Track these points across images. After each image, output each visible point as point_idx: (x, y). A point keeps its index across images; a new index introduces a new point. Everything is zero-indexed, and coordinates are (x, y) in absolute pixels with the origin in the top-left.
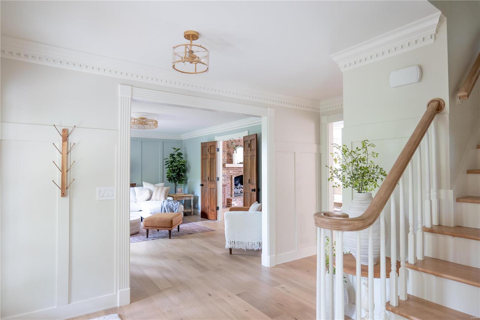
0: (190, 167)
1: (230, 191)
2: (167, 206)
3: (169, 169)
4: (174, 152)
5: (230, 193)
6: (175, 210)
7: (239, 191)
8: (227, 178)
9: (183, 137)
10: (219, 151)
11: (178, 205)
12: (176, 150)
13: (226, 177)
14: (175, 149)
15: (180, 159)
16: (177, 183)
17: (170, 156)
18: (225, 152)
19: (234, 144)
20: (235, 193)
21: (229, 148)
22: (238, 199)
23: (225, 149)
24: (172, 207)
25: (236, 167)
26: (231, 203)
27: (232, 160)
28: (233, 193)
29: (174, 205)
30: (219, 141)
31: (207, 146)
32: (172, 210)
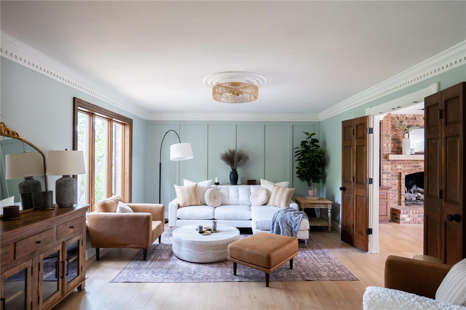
0: (329, 159)
1: (397, 196)
2: (282, 220)
3: (299, 161)
4: (307, 139)
5: (396, 199)
6: (295, 227)
7: (414, 197)
8: (393, 176)
9: (321, 117)
10: (372, 133)
11: (301, 219)
12: (309, 135)
13: (390, 175)
14: (307, 134)
15: (314, 147)
16: (311, 181)
17: (301, 145)
18: (389, 136)
19: (405, 123)
20: (406, 199)
21: (396, 130)
22: (411, 211)
23: (388, 133)
24: (290, 222)
25: (408, 160)
26: (399, 216)
27: (401, 148)
28: (403, 199)
29: (293, 218)
30: (373, 116)
31: (352, 126)
32: (289, 226)
